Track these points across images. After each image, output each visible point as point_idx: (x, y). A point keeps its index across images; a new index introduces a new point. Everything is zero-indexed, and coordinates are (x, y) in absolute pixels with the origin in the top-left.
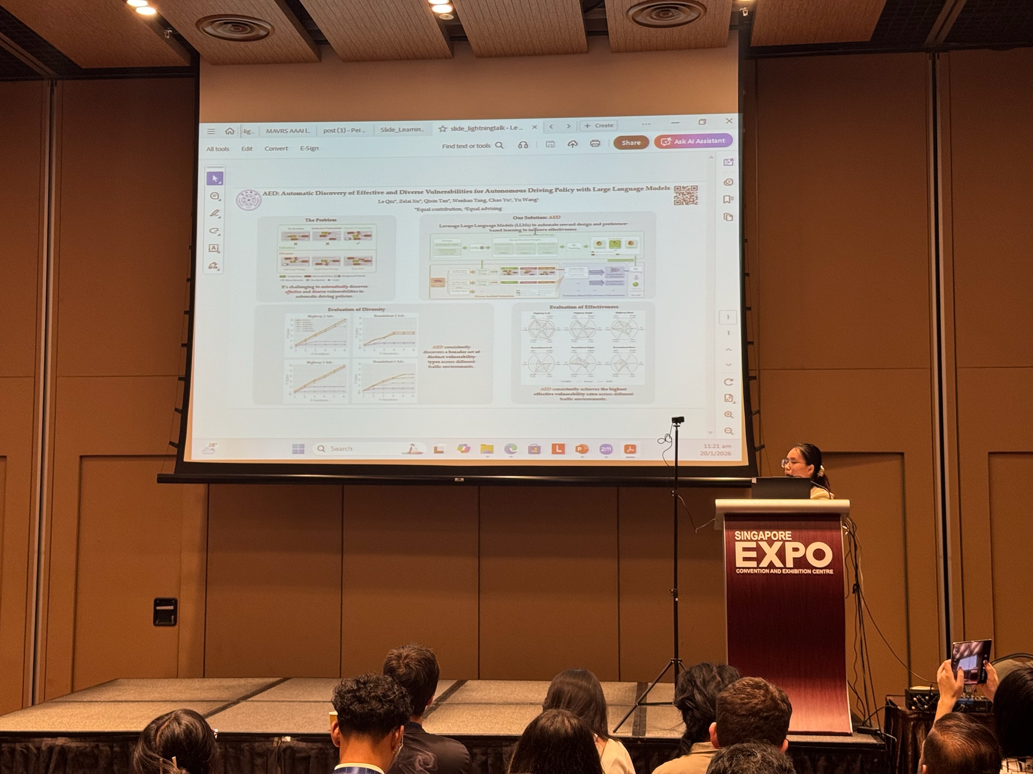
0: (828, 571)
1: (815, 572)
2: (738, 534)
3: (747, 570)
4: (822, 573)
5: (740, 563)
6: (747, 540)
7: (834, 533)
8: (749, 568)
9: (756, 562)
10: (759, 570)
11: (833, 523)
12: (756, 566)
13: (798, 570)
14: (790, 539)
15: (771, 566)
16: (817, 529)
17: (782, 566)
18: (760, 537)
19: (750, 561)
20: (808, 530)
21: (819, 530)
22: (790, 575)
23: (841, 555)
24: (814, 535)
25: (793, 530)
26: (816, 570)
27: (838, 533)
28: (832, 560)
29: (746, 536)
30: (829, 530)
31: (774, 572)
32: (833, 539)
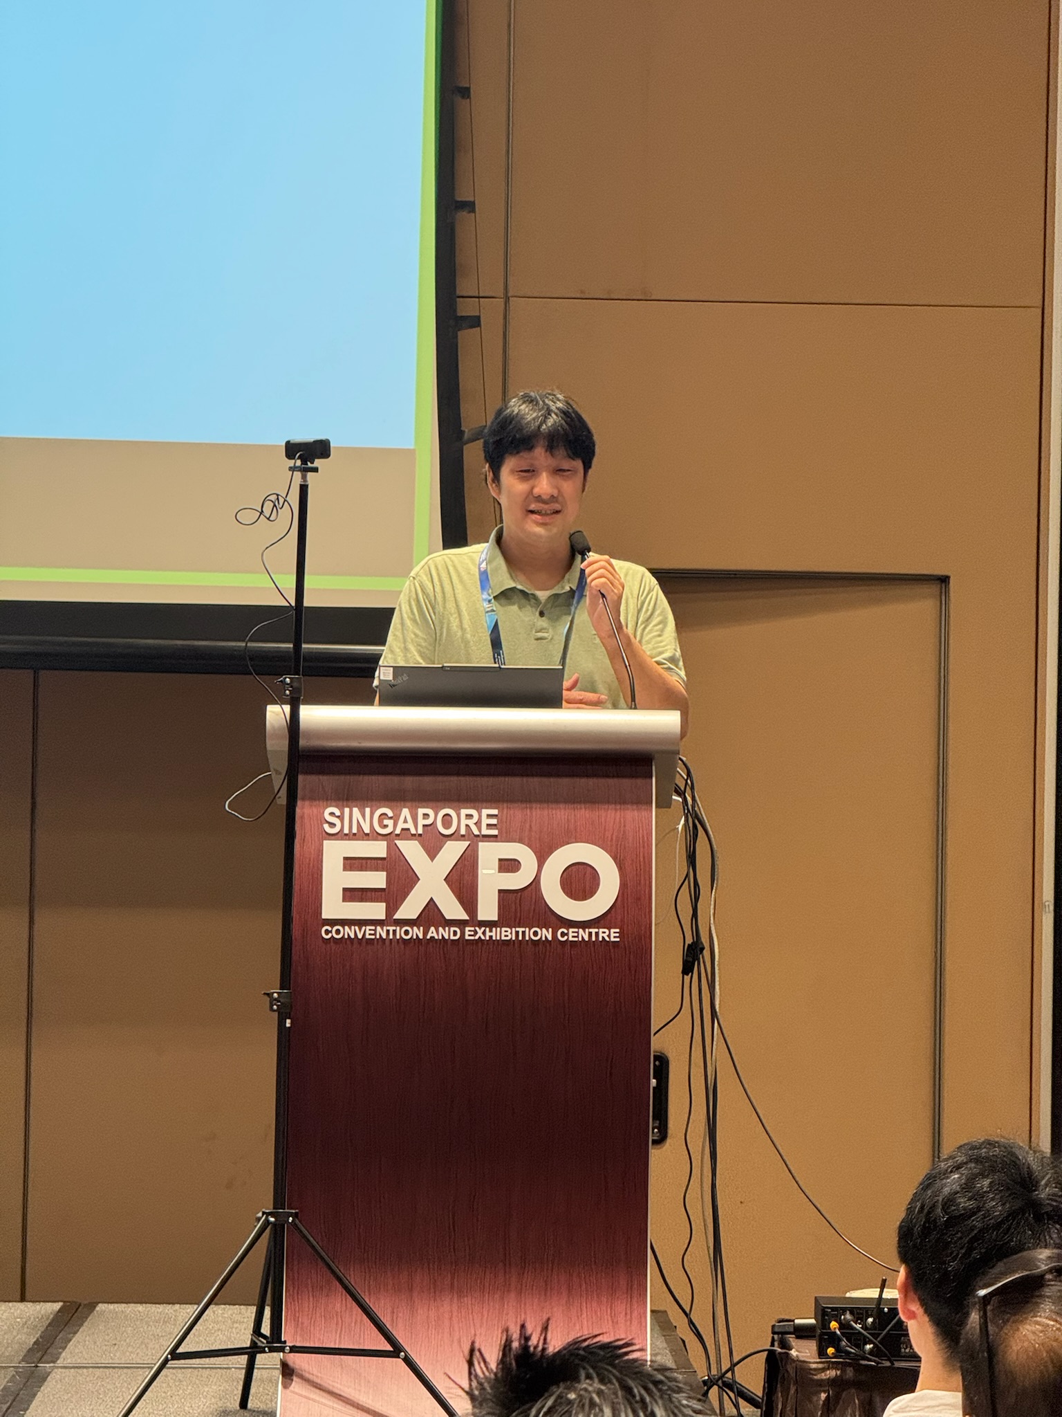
0: (603, 934)
1: (562, 933)
2: (332, 814)
3: (357, 928)
4: (586, 939)
5: (333, 906)
6: (361, 836)
7: (631, 815)
8: (361, 923)
9: (384, 904)
10: (391, 929)
11: (626, 782)
12: (384, 918)
13: (514, 929)
14: (495, 832)
15: (431, 914)
16: (580, 802)
17: (466, 917)
18: (401, 825)
19: (366, 901)
20: (551, 806)
21: (583, 806)
22: (488, 944)
23: (647, 882)
24: (568, 820)
25: (505, 805)
26: (568, 931)
27: (643, 814)
28: (619, 899)
29: (358, 821)
30: (613, 805)
31: (438, 934)
32: (624, 831)
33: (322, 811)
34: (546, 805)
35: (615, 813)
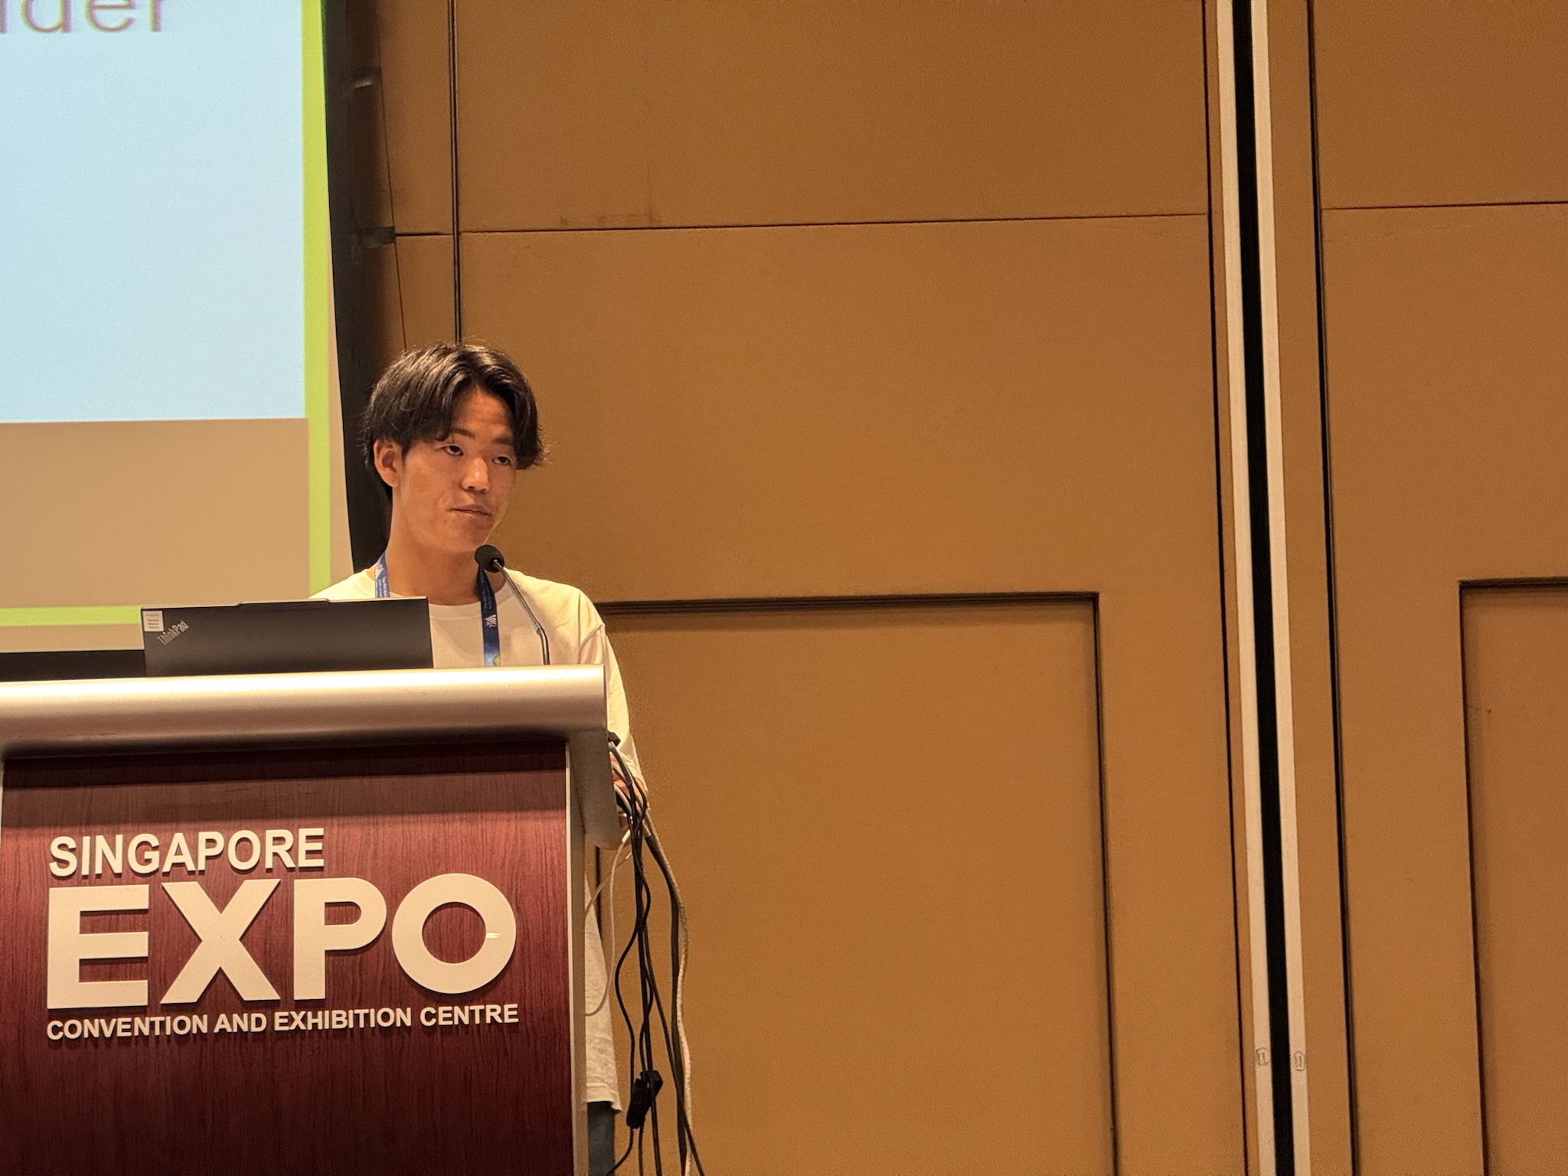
0: (492, 1012)
1: (429, 1016)
2: (62, 846)
3: (103, 1021)
4: (466, 1021)
5: (65, 989)
6: (109, 878)
7: (533, 826)
8: (109, 1013)
10: (157, 1020)
11: (526, 779)
12: (145, 1003)
13: (351, 1012)
14: (319, 862)
15: (220, 994)
16: (453, 811)
18: (172, 858)
19: (117, 980)
20: (406, 818)
21: (457, 817)
22: (310, 1037)
23: (560, 929)
24: (434, 840)
25: (335, 821)
26: (437, 1009)
27: (552, 825)
28: (517, 958)
29: (103, 854)
30: (505, 815)
31: (232, 1026)
32: (523, 854)
33: (46, 843)
34: (399, 818)
35: (508, 825)
